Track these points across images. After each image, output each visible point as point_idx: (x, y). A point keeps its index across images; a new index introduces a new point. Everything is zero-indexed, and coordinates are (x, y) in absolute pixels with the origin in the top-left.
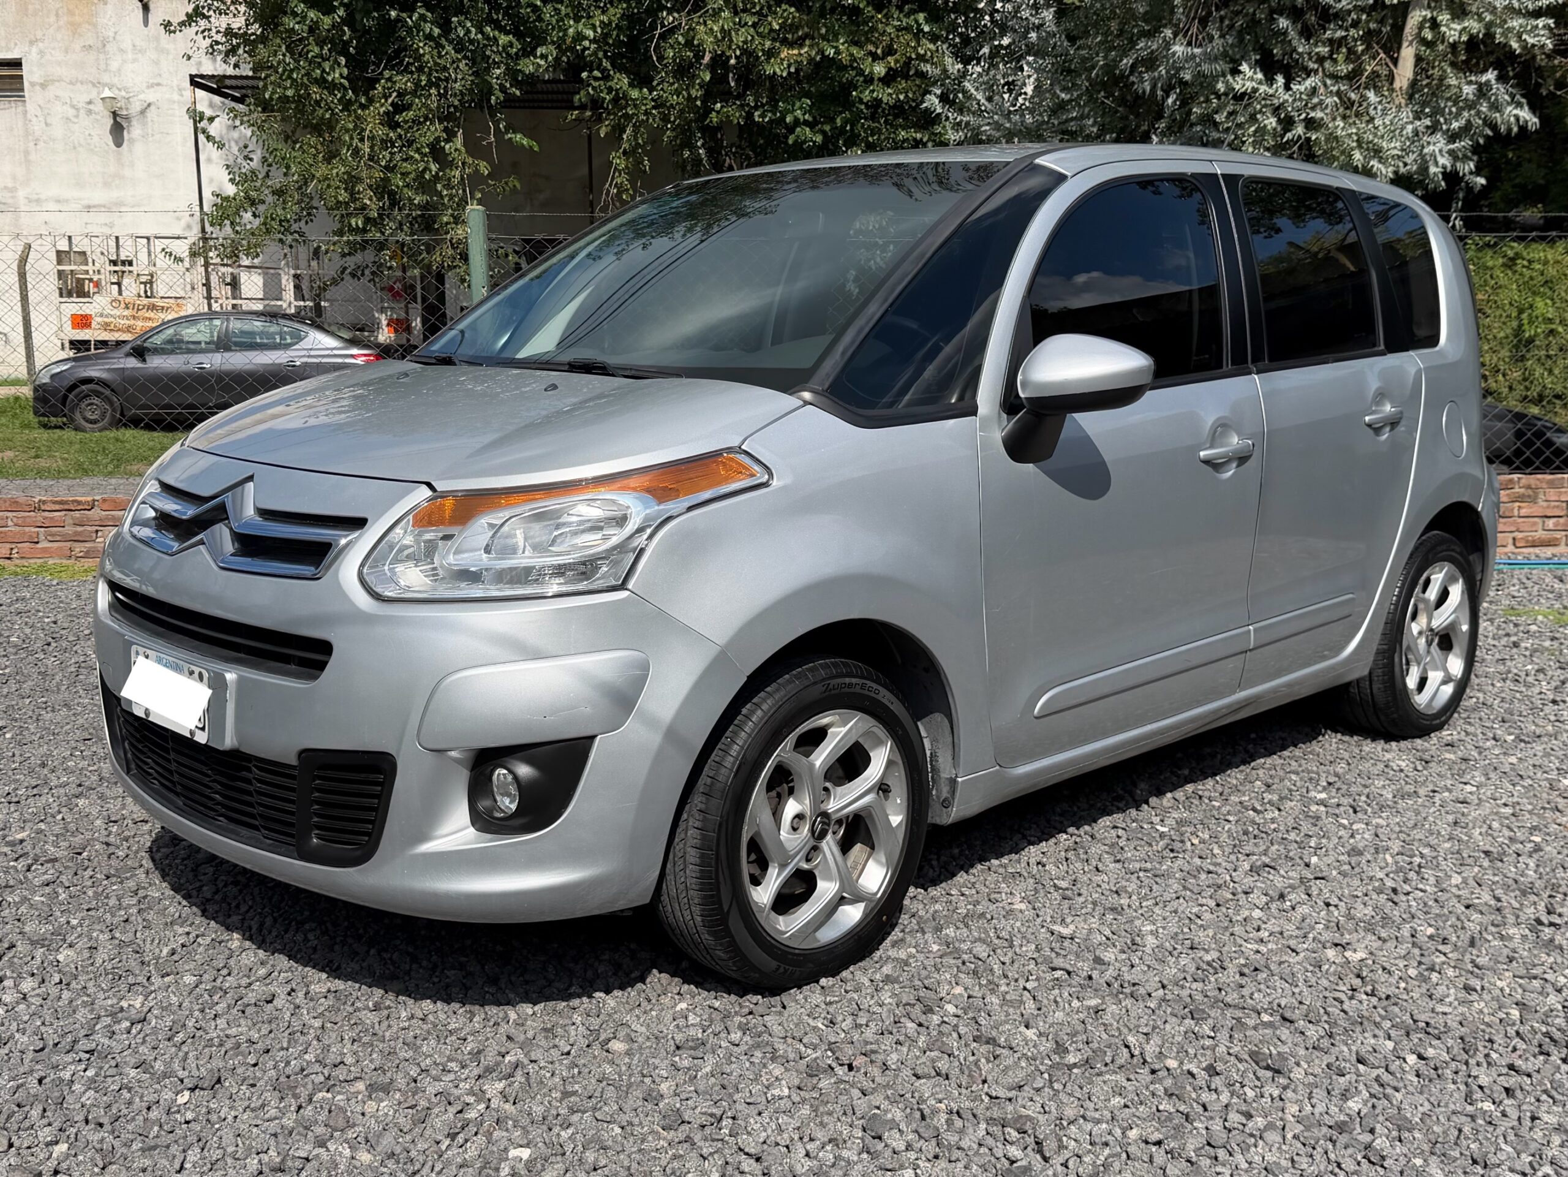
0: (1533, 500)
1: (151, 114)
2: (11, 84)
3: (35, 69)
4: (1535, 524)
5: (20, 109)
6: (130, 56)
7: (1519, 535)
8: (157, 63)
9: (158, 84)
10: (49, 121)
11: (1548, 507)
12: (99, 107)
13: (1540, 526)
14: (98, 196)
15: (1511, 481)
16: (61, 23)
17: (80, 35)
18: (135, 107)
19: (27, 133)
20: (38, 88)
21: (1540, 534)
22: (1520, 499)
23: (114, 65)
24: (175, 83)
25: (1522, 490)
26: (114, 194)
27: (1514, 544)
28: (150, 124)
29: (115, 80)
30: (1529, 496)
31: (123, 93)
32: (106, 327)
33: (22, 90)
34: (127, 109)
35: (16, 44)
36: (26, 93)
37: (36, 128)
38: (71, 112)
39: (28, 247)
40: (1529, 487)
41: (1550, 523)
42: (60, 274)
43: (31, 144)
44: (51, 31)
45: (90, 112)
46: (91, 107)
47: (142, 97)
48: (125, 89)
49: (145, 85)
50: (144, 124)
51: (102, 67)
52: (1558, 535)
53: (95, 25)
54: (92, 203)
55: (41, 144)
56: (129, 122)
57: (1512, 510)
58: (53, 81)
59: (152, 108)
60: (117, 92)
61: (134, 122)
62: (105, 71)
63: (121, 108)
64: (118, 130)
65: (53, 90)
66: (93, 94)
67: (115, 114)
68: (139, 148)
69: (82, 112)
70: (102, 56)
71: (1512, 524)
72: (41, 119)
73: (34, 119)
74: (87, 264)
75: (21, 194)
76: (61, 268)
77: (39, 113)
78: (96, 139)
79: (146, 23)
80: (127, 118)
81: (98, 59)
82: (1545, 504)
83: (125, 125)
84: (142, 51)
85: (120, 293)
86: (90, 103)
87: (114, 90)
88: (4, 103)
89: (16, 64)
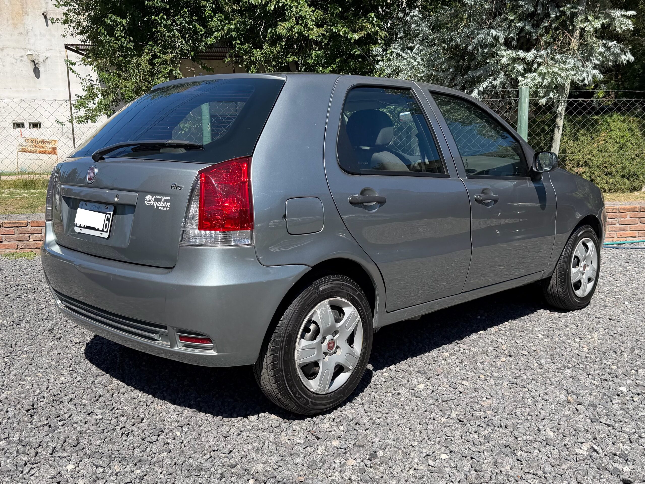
1: (47, 61)
6: (39, 37)
8: (50, 40)
9: (51, 49)
10: (4, 64)
12: (25, 58)
16: (9, 23)
17: (17, 28)
18: (42, 59)
23: (32, 41)
24: (58, 48)
26: (32, 94)
28: (49, 66)
29: (33, 48)
38: (14, 61)
44: (5, 27)
45: (22, 61)
46: (22, 58)
47: (44, 54)
48: (37, 51)
49: (45, 50)
50: (45, 66)
51: (27, 42)
53: (23, 24)
55: (1, 74)
58: (6, 48)
60: (33, 52)
61: (42, 66)
63: (36, 59)
64: (36, 70)
65: (6, 52)
66: (23, 53)
67: (33, 61)
68: (43, 76)
69: (19, 61)
70: (27, 38)
72: (1, 63)
78: (24, 71)
79: (46, 24)
80: (39, 64)
84: (45, 36)
87: (32, 51)
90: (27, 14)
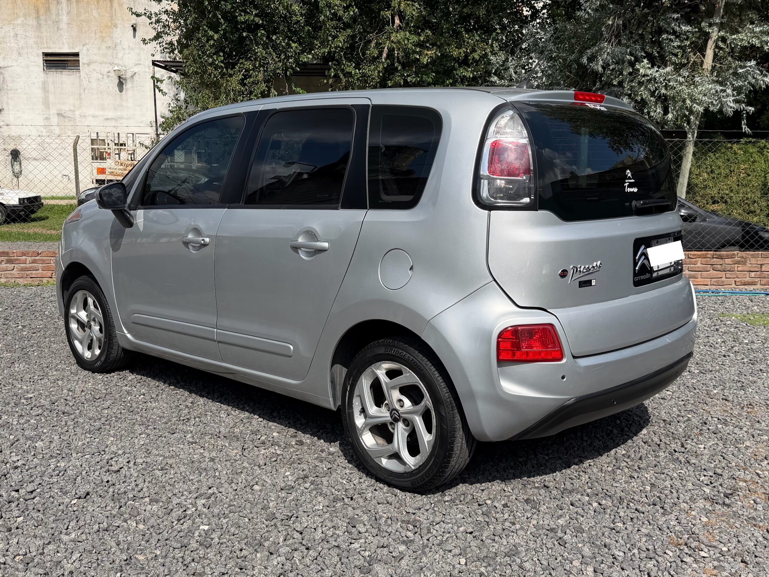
0: (744, 263)
1: (136, 77)
2: (74, 63)
3: (85, 57)
4: (745, 274)
5: (78, 75)
6: (127, 51)
7: (738, 280)
8: (139, 54)
9: (139, 64)
10: (90, 80)
11: (751, 267)
12: (112, 74)
13: (748, 276)
14: (111, 114)
15: (734, 254)
16: (97, 36)
17: (105, 42)
18: (129, 75)
19: (80, 86)
20: (85, 65)
21: (748, 279)
22: (738, 263)
23: (120, 55)
24: (147, 63)
25: (739, 259)
26: (119, 113)
27: (735, 284)
28: (135, 82)
29: (120, 62)
30: (742, 261)
31: (124, 68)
32: (111, 173)
33: (79, 66)
34: (125, 75)
35: (77, 46)
36: (81, 68)
37: (84, 83)
38: (101, 76)
39: (78, 137)
40: (742, 257)
41: (753, 274)
42: (93, 149)
43: (82, 91)
44: (93, 40)
45: (109, 76)
46: (109, 74)
47: (132, 70)
48: (125, 66)
49: (133, 64)
50: (133, 82)
51: (115, 56)
52: (756, 280)
53: (112, 38)
54: (108, 117)
55: (87, 91)
56: (126, 81)
57: (734, 268)
58: (93, 62)
59: (136, 74)
61: (128, 81)
62: (116, 58)
63: (122, 75)
64: (121, 84)
65: (92, 67)
66: (111, 69)
67: (120, 77)
68: (130, 93)
69: (105, 77)
70: (114, 51)
71: (734, 274)
72: (87, 79)
73: (84, 80)
74: (105, 145)
75: (77, 113)
76: (93, 147)
77: (86, 77)
78: (111, 88)
79: (134, 36)
80: (125, 79)
81: (112, 53)
82: (750, 265)
83: (124, 82)
84: (133, 49)
85: (119, 159)
86: (109, 72)
87: (120, 66)
88: (71, 72)
89: (77, 55)
90: (116, 26)
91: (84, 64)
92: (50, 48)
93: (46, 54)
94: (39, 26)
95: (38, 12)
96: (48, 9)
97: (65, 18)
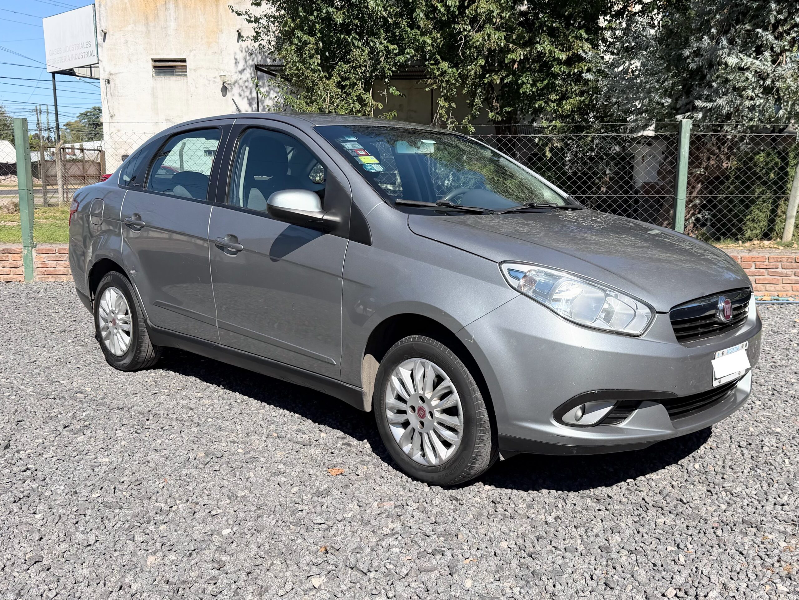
2: (182, 69)
3: (192, 63)
5: (185, 81)
6: (232, 57)
10: (197, 86)
12: (218, 79)
16: (203, 42)
17: (211, 47)
18: (234, 80)
19: (188, 92)
20: (193, 71)
23: (225, 61)
29: (225, 68)
31: (229, 74)
33: (186, 72)
34: (229, 81)
35: (184, 52)
36: (188, 74)
37: (192, 89)
38: (207, 82)
43: (189, 96)
44: (199, 45)
45: (215, 82)
46: (215, 79)
48: (230, 72)
51: (221, 62)
53: (218, 43)
55: (194, 96)
58: (199, 68)
60: (226, 73)
61: (232, 86)
63: (226, 80)
65: (199, 72)
66: (217, 74)
67: (224, 83)
69: (211, 82)
70: (220, 57)
72: (194, 85)
73: (191, 85)
77: (193, 82)
78: (217, 94)
80: (229, 85)
81: (218, 58)
83: (229, 88)
88: (179, 78)
89: (184, 61)
90: (222, 31)
91: (191, 70)
92: (158, 54)
93: (155, 61)
94: (148, 32)
95: (147, 19)
96: (157, 16)
97: (173, 25)
